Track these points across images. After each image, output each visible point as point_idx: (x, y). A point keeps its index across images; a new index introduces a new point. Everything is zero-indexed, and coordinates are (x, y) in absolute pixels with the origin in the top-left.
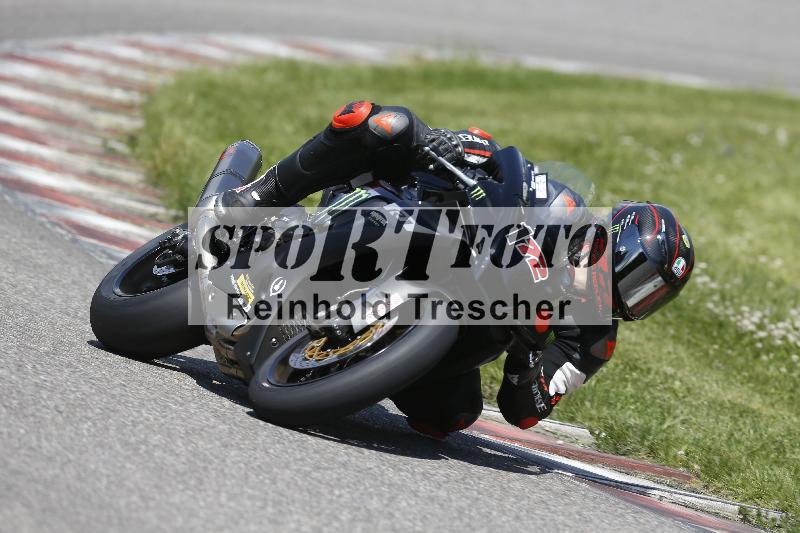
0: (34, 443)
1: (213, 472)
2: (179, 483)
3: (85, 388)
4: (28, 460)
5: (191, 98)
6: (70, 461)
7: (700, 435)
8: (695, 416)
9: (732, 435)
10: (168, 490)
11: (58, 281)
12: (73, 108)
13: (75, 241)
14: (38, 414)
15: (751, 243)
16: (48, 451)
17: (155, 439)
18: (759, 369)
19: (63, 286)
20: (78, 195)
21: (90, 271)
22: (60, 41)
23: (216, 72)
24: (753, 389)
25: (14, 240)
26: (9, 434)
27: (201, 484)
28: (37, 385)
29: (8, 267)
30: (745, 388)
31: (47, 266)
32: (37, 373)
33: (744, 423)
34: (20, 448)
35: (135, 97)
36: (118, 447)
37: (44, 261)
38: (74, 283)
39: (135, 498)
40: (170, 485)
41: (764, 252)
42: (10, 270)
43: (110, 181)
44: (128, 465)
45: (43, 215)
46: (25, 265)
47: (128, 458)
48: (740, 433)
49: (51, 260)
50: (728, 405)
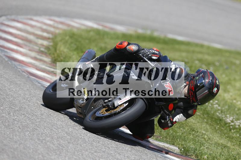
0: (11, 137)
1: (65, 150)
2: (54, 153)
3: (28, 122)
4: (9, 142)
5: (67, 38)
6: (22, 143)
7: (212, 152)
8: (211, 147)
9: (221, 153)
10: (51, 154)
11: (23, 89)
12: (31, 37)
13: (28, 77)
14: (13, 128)
15: (231, 96)
16: (16, 140)
17: (48, 139)
18: (231, 134)
19: (24, 90)
20: (31, 63)
21: (32, 87)
22: (29, 17)
23: (75, 30)
24: (228, 140)
25: (10, 75)
26: (4, 133)
27: (60, 154)
28: (14, 119)
29: (8, 83)
30: (226, 140)
31: (20, 84)
32: (14, 116)
33: (225, 150)
34: (7, 138)
35: (50, 36)
36: (37, 140)
37: (19, 82)
38: (27, 90)
39: (40, 156)
40: (51, 153)
41: (235, 99)
42: (8, 84)
43: (40, 60)
44: (39, 146)
45: (20, 69)
46: (13, 83)
47: (39, 144)
48: (223, 153)
49: (21, 82)
50: (221, 144)
